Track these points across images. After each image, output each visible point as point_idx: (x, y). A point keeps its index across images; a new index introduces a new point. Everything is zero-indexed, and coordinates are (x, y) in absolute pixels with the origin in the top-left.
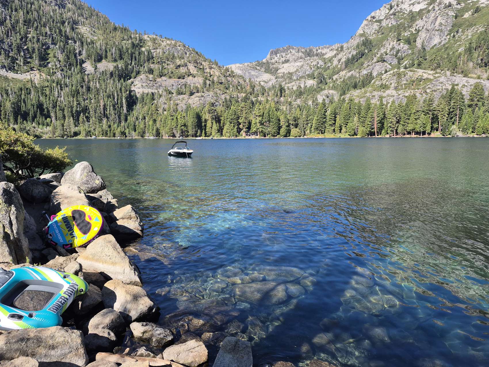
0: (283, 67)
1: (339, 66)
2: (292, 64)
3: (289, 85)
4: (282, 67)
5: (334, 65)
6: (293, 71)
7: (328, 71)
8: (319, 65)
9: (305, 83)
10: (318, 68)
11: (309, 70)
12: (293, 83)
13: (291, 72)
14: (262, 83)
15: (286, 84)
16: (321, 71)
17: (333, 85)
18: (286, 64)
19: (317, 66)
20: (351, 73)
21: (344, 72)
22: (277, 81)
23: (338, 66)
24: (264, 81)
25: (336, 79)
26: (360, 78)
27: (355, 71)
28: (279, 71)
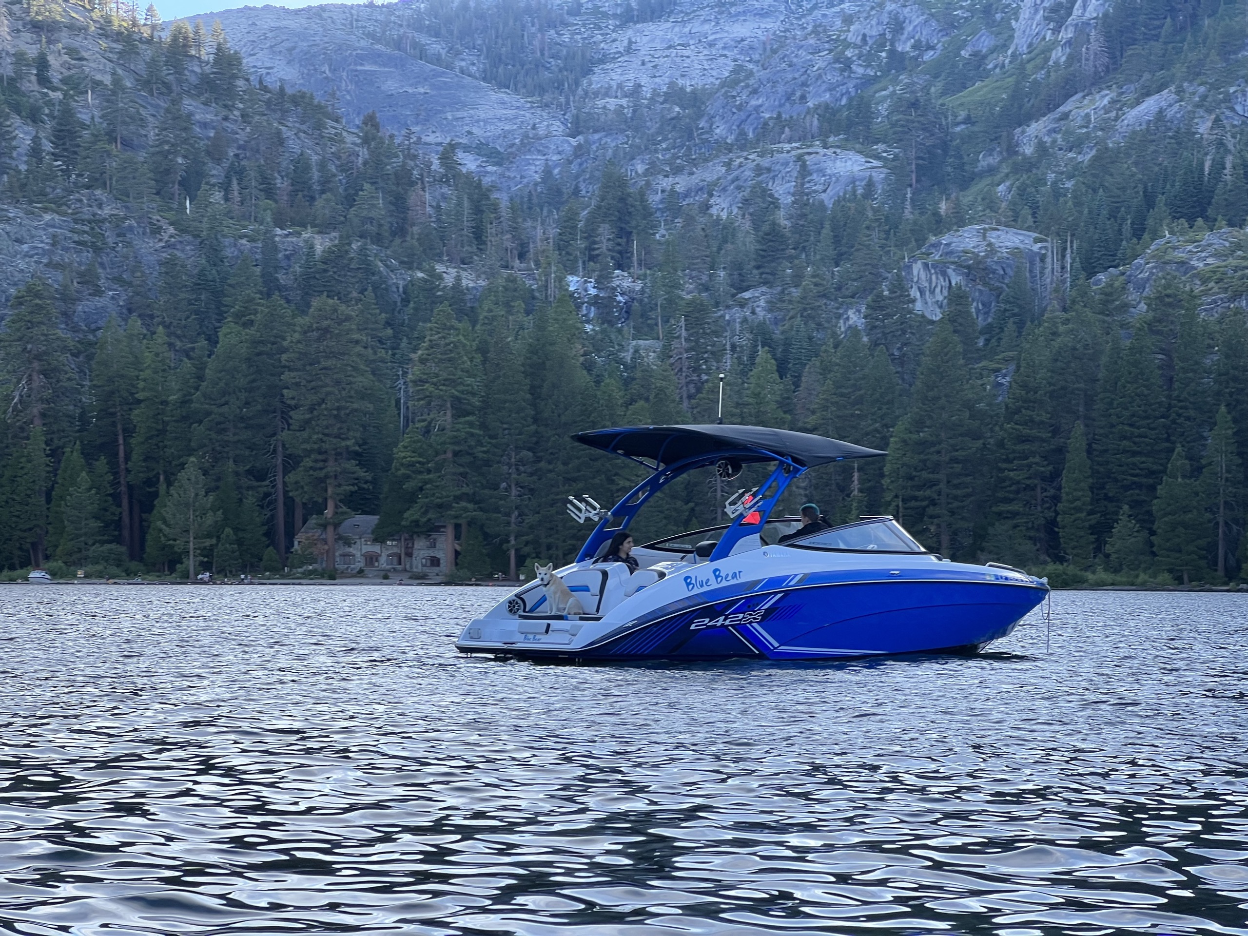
0: (630, 49)
1: (1059, 55)
2: (696, 27)
3: (681, 183)
4: (621, 46)
5: (1020, 43)
6: (711, 81)
7: (979, 90)
8: (905, 46)
9: (804, 171)
10: (898, 61)
11: (832, 77)
12: (714, 171)
13: (687, 84)
14: (469, 163)
15: (653, 170)
16: (926, 89)
17: (1022, 191)
18: (649, 27)
19: (892, 53)
20: (1151, 105)
21: (1103, 99)
22: (579, 152)
23: (1049, 49)
24: (482, 149)
25: (1042, 148)
26: (1220, 144)
27: (1180, 91)
28: (598, 79)
